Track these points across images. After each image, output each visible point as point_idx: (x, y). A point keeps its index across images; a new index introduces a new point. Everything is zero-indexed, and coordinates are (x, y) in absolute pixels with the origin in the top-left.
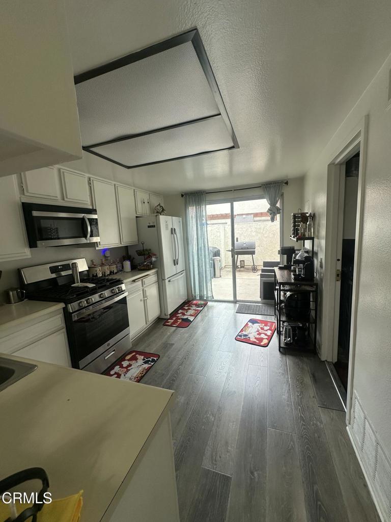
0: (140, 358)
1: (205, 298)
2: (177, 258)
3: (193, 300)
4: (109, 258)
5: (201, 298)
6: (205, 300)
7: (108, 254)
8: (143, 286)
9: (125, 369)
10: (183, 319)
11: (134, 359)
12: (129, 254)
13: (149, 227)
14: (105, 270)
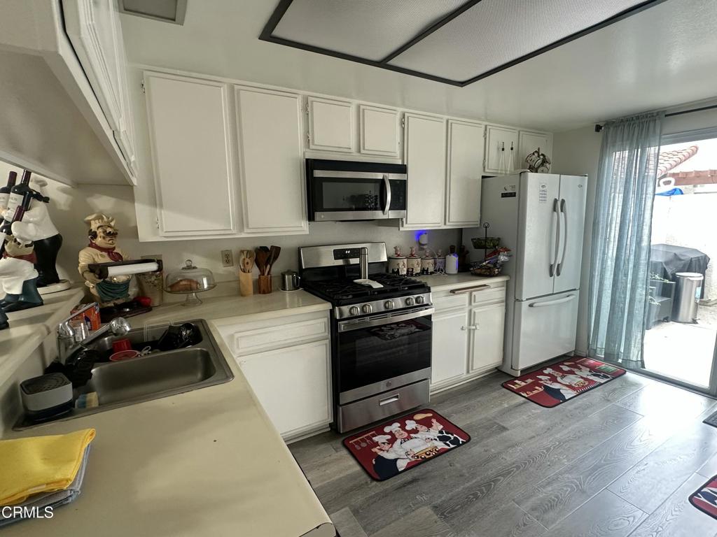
0: (437, 427)
1: (620, 361)
2: (559, 261)
3: (588, 357)
4: (425, 247)
5: (610, 357)
6: (620, 365)
7: (424, 240)
8: (470, 303)
9: (406, 435)
10: (547, 389)
11: (427, 423)
12: (463, 244)
13: (504, 195)
14: (413, 265)
